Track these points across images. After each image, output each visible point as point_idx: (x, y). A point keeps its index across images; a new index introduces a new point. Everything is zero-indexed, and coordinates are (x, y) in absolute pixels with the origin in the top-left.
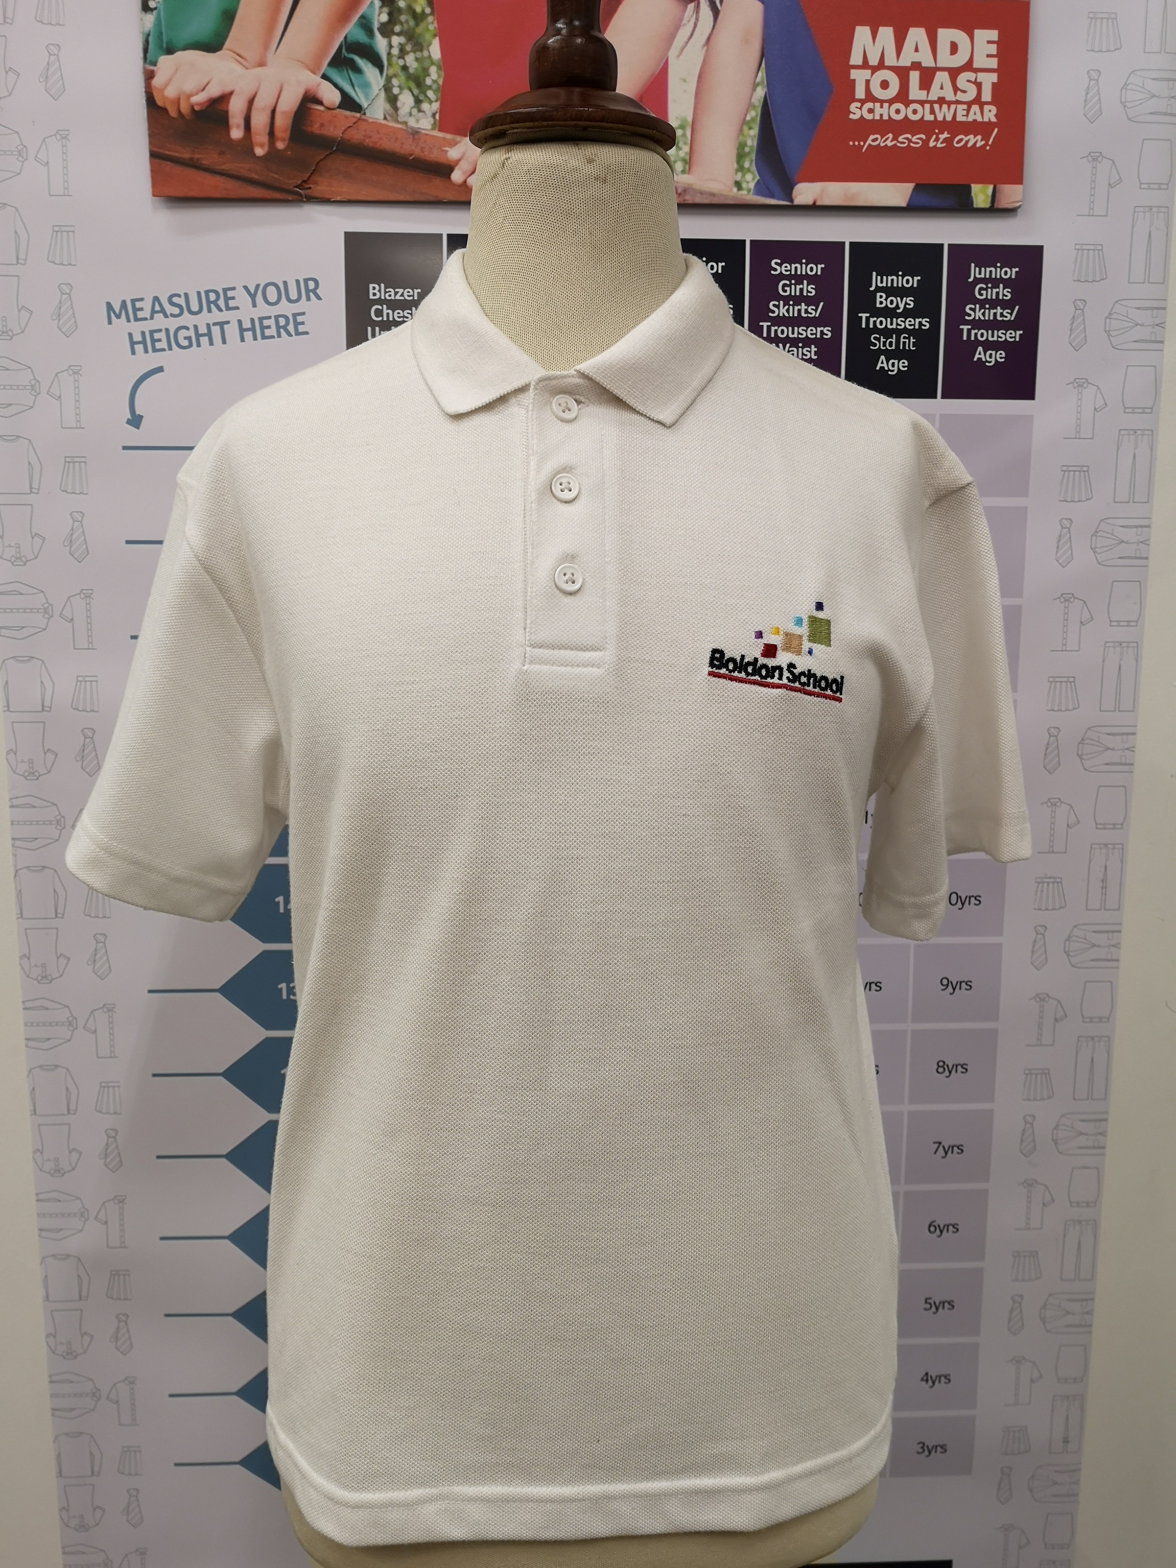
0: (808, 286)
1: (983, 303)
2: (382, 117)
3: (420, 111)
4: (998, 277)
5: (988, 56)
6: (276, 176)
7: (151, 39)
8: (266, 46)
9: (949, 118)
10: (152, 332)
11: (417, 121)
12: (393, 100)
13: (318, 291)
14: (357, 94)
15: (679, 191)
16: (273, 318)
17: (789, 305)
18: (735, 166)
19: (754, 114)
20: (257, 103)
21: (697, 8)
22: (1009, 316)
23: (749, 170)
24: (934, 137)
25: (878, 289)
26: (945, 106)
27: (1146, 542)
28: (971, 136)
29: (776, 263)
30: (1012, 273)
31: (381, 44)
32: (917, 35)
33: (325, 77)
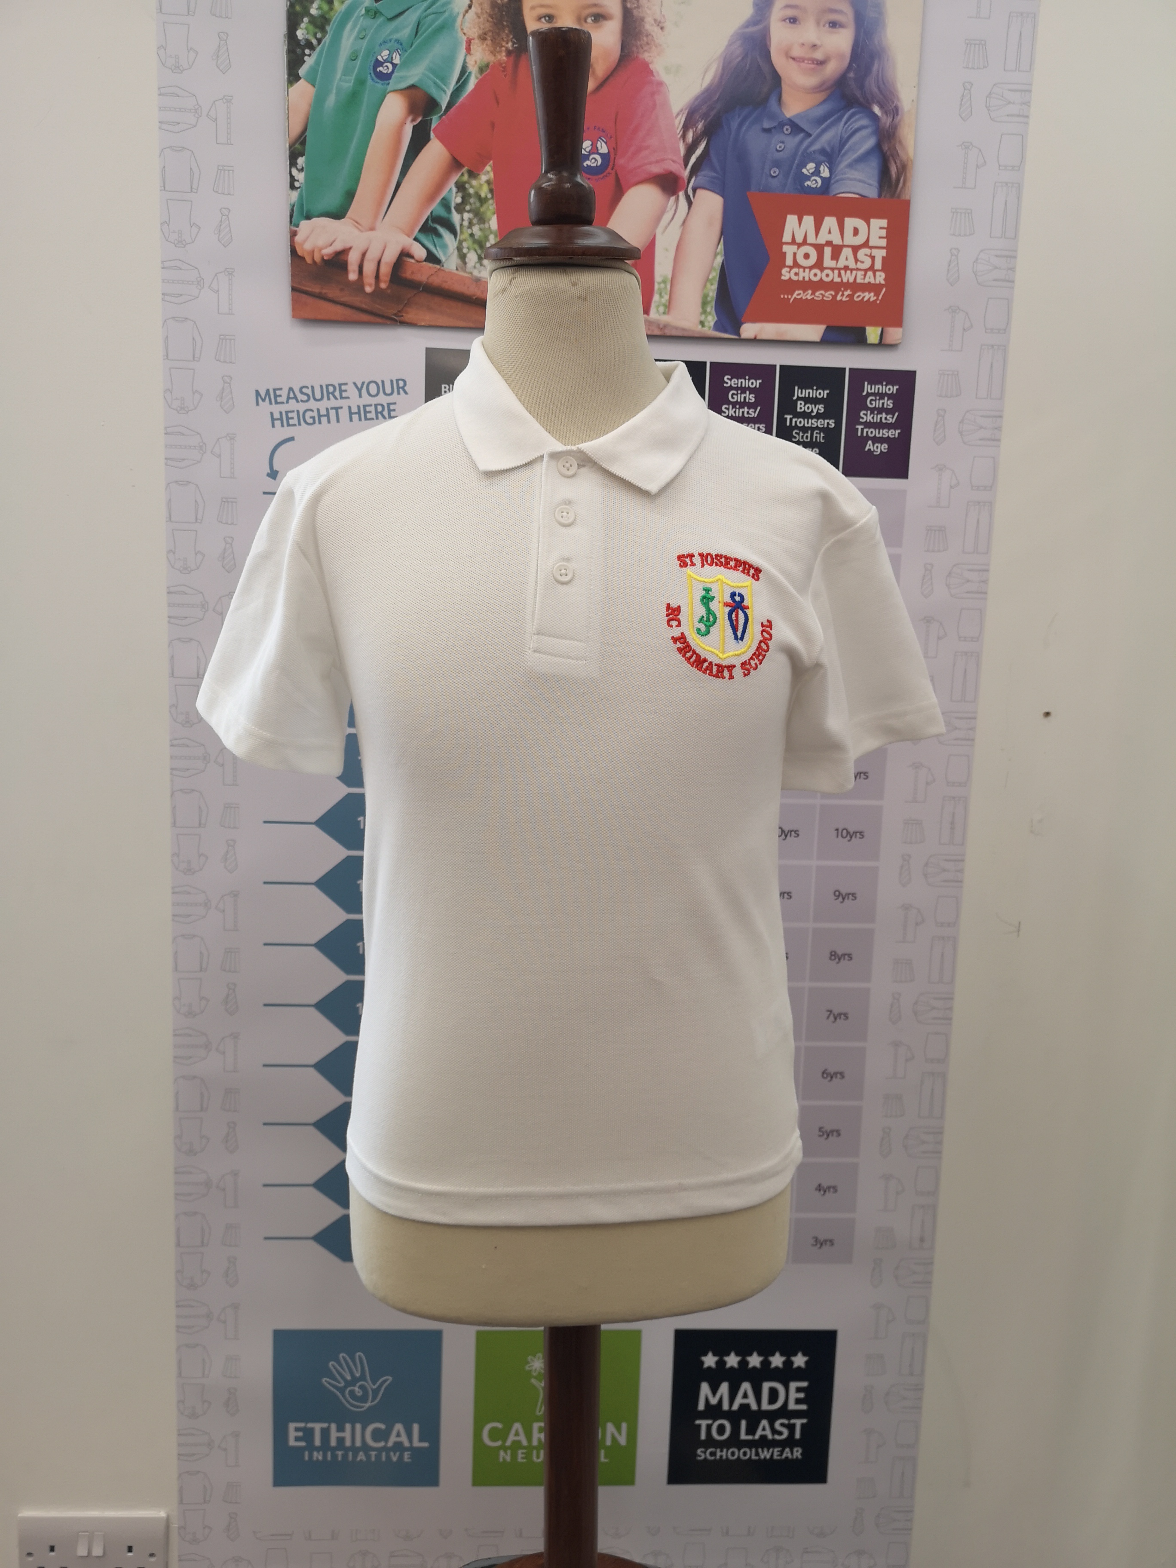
0: (749, 396)
1: (872, 410)
2: (455, 268)
3: (481, 265)
4: (884, 392)
5: (880, 238)
6: (379, 307)
7: (295, 208)
8: (376, 217)
9: (851, 280)
10: (287, 412)
11: (480, 272)
12: (463, 257)
13: (406, 388)
14: (438, 252)
15: (661, 326)
16: (373, 406)
17: (736, 408)
18: (701, 310)
19: (715, 275)
20: (368, 256)
21: (677, 199)
22: (891, 419)
23: (710, 313)
24: (840, 293)
25: (799, 399)
26: (849, 272)
27: (985, 582)
28: (866, 294)
29: (728, 379)
30: (894, 389)
31: (456, 218)
32: (830, 222)
33: (416, 239)
